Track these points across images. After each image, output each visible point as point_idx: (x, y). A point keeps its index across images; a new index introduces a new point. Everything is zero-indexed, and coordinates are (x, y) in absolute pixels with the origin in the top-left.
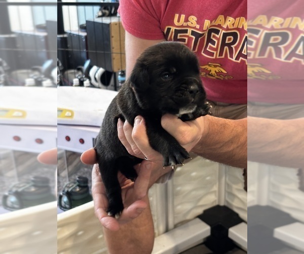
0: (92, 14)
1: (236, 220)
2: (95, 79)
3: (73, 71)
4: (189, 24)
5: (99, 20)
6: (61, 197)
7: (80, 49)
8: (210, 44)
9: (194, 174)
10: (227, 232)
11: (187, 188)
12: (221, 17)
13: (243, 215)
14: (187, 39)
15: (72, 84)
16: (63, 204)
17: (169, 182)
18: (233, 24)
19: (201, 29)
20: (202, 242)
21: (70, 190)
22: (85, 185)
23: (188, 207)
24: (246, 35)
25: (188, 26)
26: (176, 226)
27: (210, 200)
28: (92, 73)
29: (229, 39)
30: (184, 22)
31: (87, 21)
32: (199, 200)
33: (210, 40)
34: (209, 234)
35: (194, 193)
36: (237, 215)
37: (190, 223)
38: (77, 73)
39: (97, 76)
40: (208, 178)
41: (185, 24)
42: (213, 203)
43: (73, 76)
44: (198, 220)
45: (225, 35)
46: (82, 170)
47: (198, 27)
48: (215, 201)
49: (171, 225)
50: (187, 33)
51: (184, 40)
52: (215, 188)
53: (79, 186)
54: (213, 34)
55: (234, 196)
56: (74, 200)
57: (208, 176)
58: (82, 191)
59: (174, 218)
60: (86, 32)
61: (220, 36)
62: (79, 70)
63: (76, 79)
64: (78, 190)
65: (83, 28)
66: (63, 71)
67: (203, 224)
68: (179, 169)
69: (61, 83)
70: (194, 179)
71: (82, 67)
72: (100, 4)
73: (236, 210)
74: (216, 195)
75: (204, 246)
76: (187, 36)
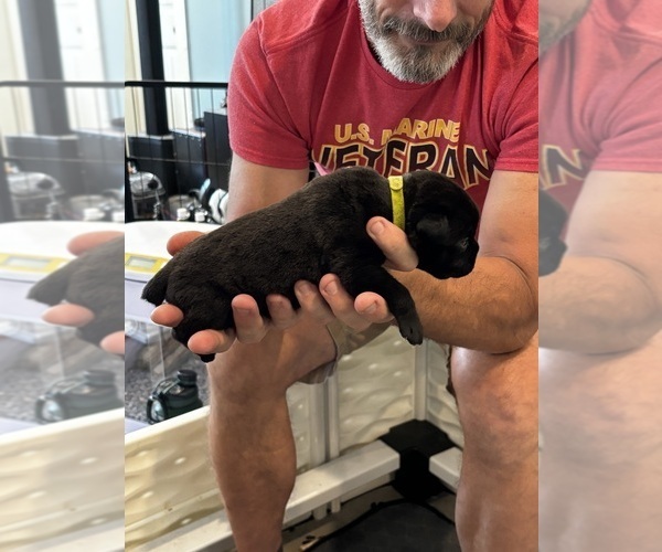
0: (214, 102)
1: (443, 443)
2: (219, 211)
3: (177, 198)
4: (359, 135)
5: (223, 112)
6: (150, 404)
7: (190, 158)
8: (392, 167)
9: (373, 366)
10: (427, 463)
11: (362, 389)
12: (406, 122)
13: (455, 435)
14: (357, 160)
15: (175, 220)
16: (154, 415)
17: (331, 379)
18: (426, 132)
19: (377, 145)
20: (387, 480)
21: (165, 391)
22: (192, 383)
23: (365, 420)
24: (449, 146)
25: (358, 140)
26: (342, 453)
27: (402, 411)
28: (213, 202)
29: (423, 157)
30: (353, 133)
31: (205, 113)
32: (383, 410)
33: (392, 162)
34: (397, 466)
35: (374, 398)
36: (445, 435)
37: (365, 448)
38: (188, 201)
39: (222, 207)
40: (398, 374)
41: (354, 137)
42: (406, 415)
43: (178, 204)
44: (380, 443)
45: (415, 151)
46: (191, 362)
47: (372, 142)
48: (410, 413)
49: (334, 452)
50: (357, 150)
51: (353, 163)
52: (410, 391)
53: (180, 384)
54: (395, 150)
55: (441, 404)
56: (171, 408)
57: (397, 370)
58: (185, 394)
59: (340, 439)
60: (201, 131)
61: (407, 152)
62: (193, 195)
63: (184, 210)
64: (179, 391)
65: (199, 124)
66: (164, 198)
67: (389, 450)
68: (346, 358)
69: (160, 218)
70: (374, 374)
71: (197, 191)
72: (224, 86)
73: (444, 428)
74: (410, 403)
75: (390, 488)
76: (358, 156)
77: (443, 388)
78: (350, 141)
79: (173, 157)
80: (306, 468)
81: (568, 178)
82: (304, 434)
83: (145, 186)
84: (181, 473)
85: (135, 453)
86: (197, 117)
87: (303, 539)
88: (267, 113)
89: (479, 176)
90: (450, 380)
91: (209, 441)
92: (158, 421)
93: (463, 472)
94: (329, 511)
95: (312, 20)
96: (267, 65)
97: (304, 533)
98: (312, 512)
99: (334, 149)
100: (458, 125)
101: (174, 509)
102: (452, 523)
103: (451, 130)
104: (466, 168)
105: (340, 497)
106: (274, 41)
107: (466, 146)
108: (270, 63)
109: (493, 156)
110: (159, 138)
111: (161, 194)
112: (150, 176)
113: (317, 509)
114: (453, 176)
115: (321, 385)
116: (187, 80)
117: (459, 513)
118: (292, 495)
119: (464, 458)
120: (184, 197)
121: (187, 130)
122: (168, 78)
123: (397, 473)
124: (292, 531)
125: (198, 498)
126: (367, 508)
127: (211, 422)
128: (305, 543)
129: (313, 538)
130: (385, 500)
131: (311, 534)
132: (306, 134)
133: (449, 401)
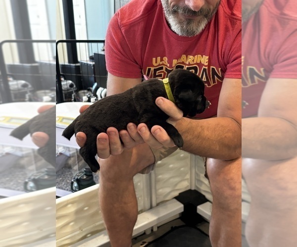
0: (98, 49)
1: (203, 200)
3: (83, 91)
4: (164, 62)
5: (102, 53)
6: (72, 183)
7: (88, 74)
9: (171, 166)
10: (196, 209)
11: (167, 176)
12: (184, 56)
13: (208, 196)
14: (163, 74)
15: (82, 101)
16: (74, 188)
17: (152, 172)
18: (193, 61)
19: (171, 66)
20: (178, 217)
21: (79, 178)
22: (90, 174)
23: (168, 190)
24: (204, 67)
25: (163, 64)
26: (158, 205)
27: (184, 186)
28: (98, 93)
30: (161, 61)
31: (94, 54)
32: (176, 185)
34: (182, 210)
35: (172, 180)
36: (204, 196)
37: (168, 202)
38: (87, 93)
39: (102, 95)
40: (182, 169)
41: (161, 63)
42: (186, 188)
43: (83, 94)
44: (175, 200)
48: (188, 186)
49: (154, 204)
51: (161, 76)
52: (188, 176)
53: (85, 174)
55: (202, 182)
56: (82, 185)
57: (182, 167)
58: (88, 179)
59: (157, 198)
60: (93, 61)
62: (89, 90)
63: (86, 97)
64: (85, 177)
65: (91, 58)
66: (77, 91)
67: (178, 203)
68: (159, 162)
69: (75, 101)
70: (172, 169)
71: (91, 88)
72: (103, 41)
73: (203, 193)
74: (188, 182)
75: (179, 220)
76: (163, 72)
77: (203, 175)
78: (159, 65)
79: (80, 74)
80: (142, 211)
81: (259, 81)
82: (141, 196)
83: (68, 87)
84: (86, 214)
85: (66, 205)
86: (91, 55)
87: (141, 243)
88: (122, 54)
89: (217, 80)
90: (206, 172)
91: (99, 200)
92: (76, 191)
93: (213, 213)
94: (152, 230)
95: (141, 11)
96: (121, 32)
97: (141, 241)
98: (145, 231)
99: (152, 69)
100: (207, 57)
101: (84, 230)
102: (208, 236)
103: (204, 60)
104: (211, 76)
105: (157, 224)
106: (125, 22)
107: (211, 67)
108: (123, 31)
109: (224, 71)
110: (74, 65)
111: (75, 90)
112: (70, 82)
113: (147, 230)
114: (206, 80)
115: (148, 174)
116: (86, 39)
117: (211, 231)
118: (136, 224)
119: (213, 206)
120: (86, 91)
121: (87, 61)
122: (78, 38)
123: (182, 214)
124: (136, 239)
125: (94, 225)
126: (169, 229)
127: (100, 191)
128: (142, 245)
129: (145, 242)
130: (177, 226)
131: (145, 240)
132: (140, 63)
133: (206, 181)
